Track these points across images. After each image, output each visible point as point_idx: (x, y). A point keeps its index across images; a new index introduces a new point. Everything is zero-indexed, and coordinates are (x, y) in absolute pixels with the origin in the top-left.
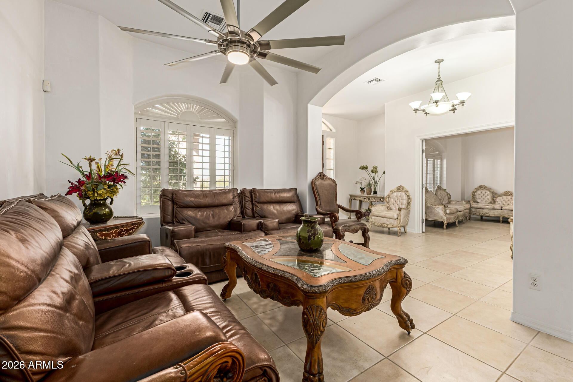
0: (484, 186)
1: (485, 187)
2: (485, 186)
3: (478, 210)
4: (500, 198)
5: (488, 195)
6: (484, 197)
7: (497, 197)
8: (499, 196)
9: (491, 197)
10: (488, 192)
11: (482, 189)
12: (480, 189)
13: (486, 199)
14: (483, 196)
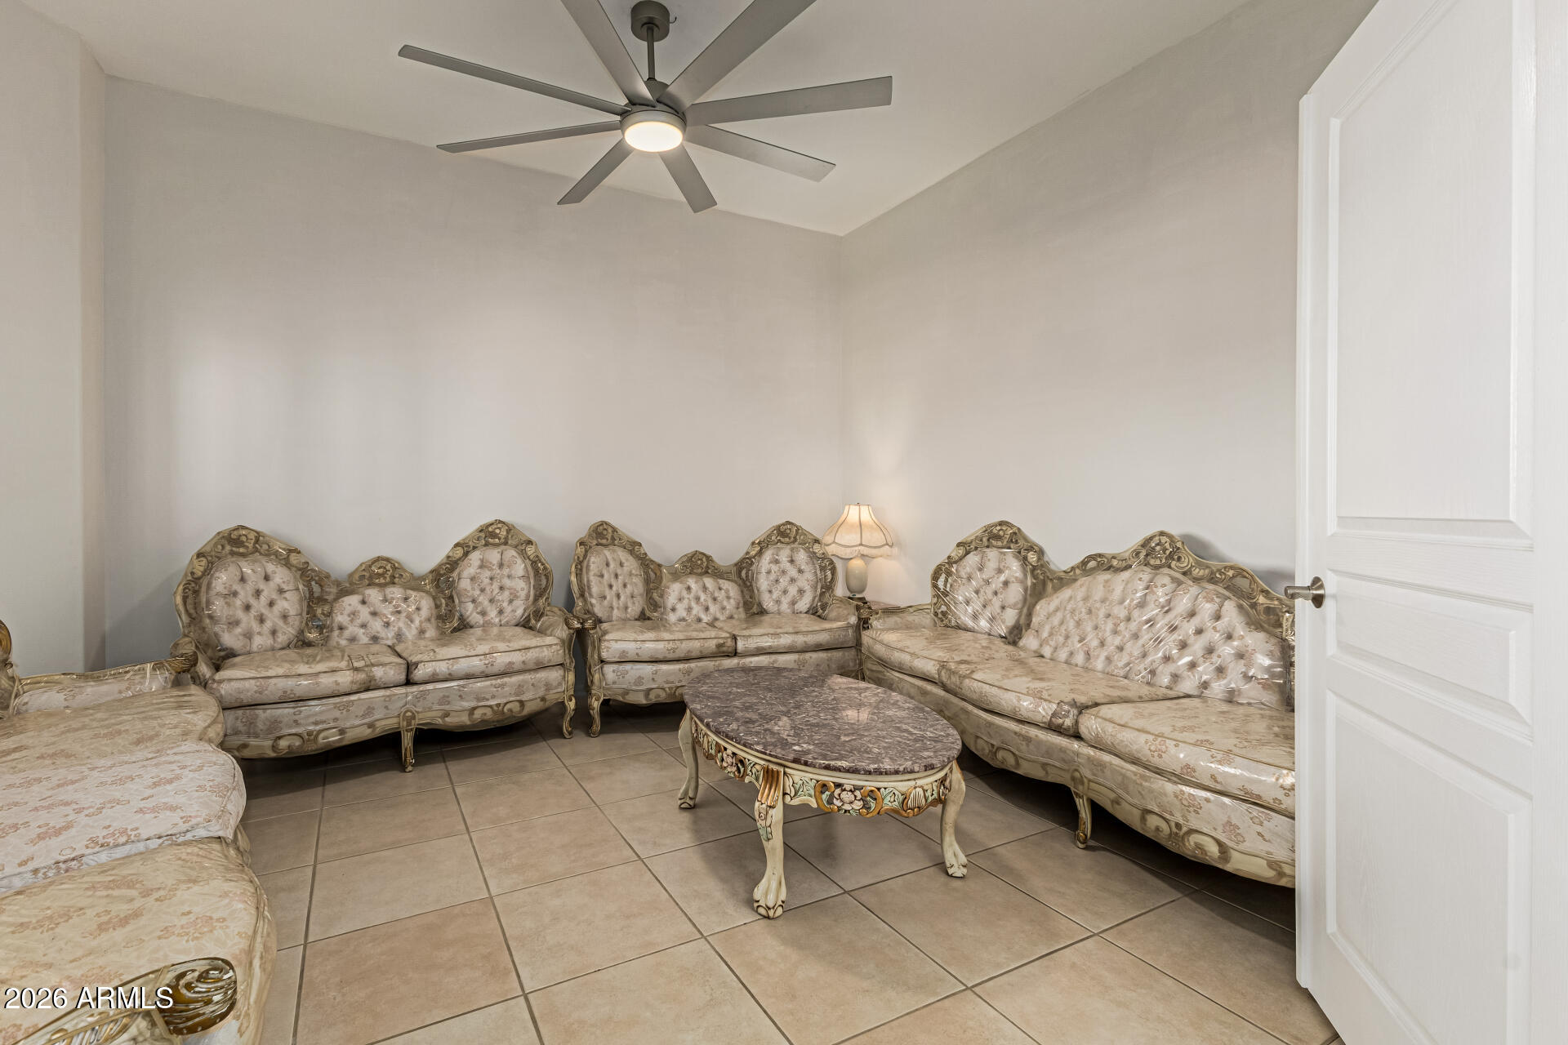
0: (252, 536)
1: (257, 541)
2: (258, 534)
3: (263, 715)
4: (351, 602)
5: (281, 591)
6: (260, 605)
7: (336, 599)
8: (344, 592)
9: (301, 600)
10: (280, 575)
11: (243, 555)
12: (232, 553)
13: (272, 619)
14: (253, 601)
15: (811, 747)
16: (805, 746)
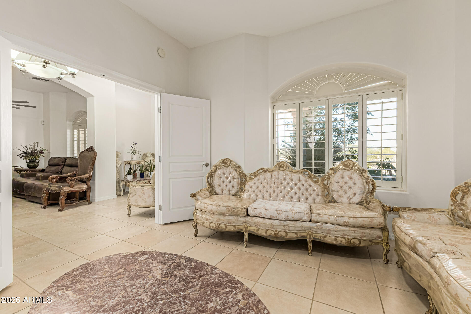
15: (139, 259)
16: (143, 259)
